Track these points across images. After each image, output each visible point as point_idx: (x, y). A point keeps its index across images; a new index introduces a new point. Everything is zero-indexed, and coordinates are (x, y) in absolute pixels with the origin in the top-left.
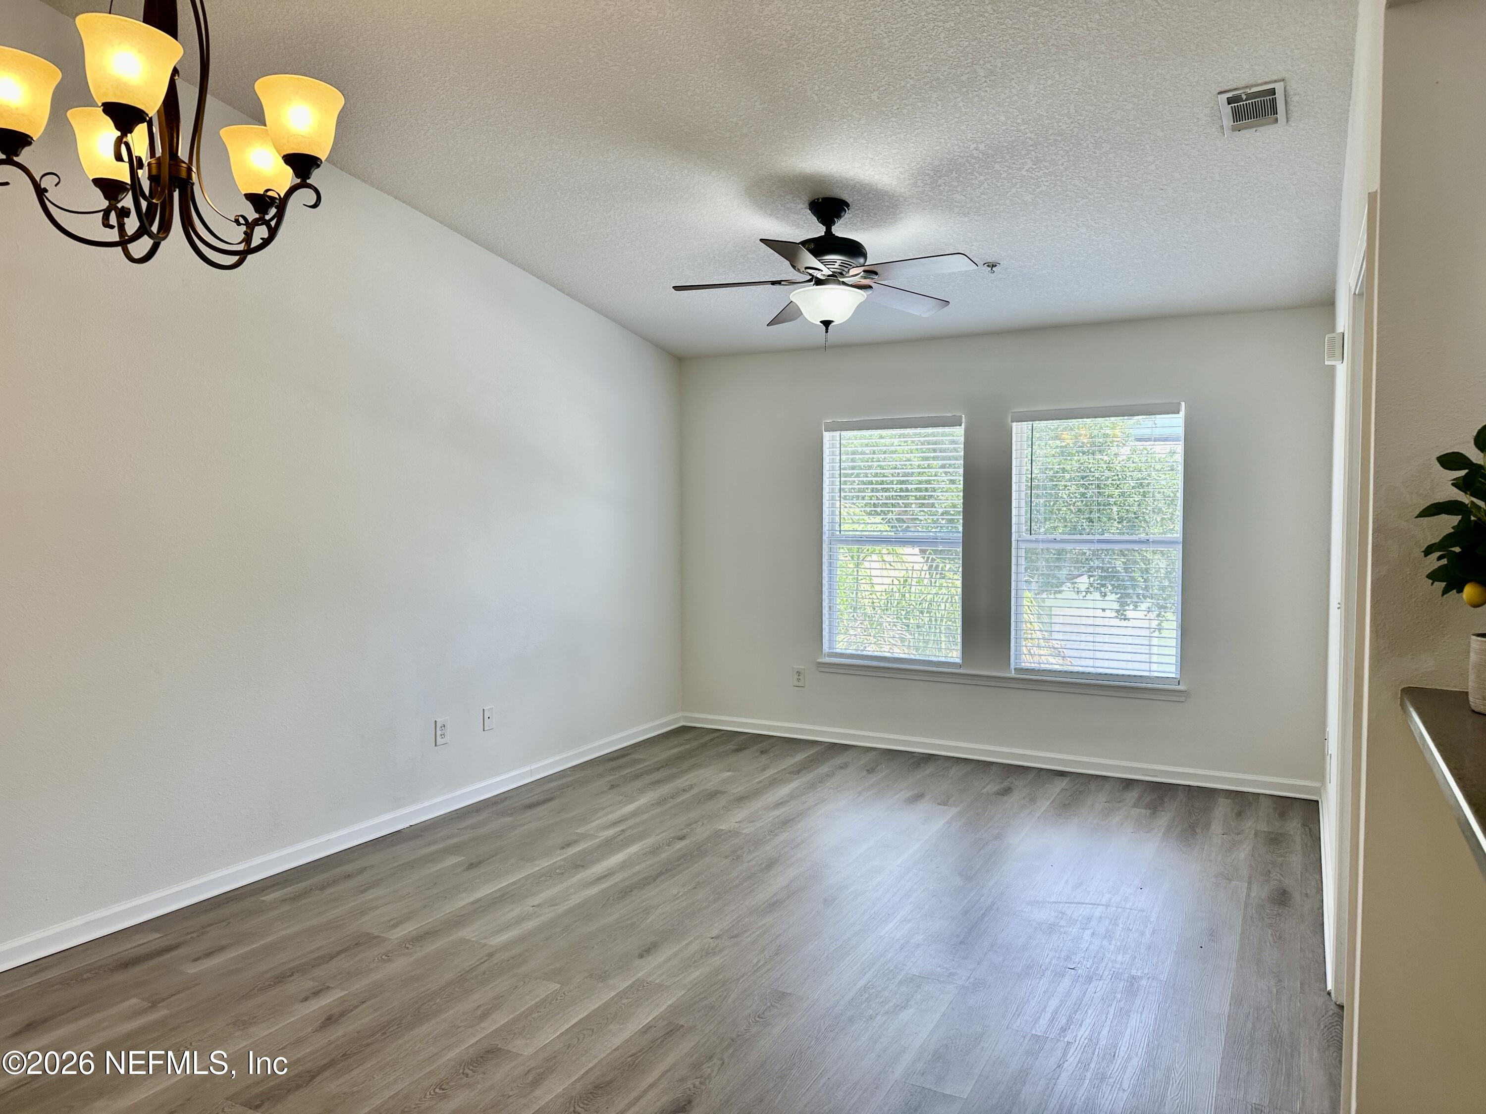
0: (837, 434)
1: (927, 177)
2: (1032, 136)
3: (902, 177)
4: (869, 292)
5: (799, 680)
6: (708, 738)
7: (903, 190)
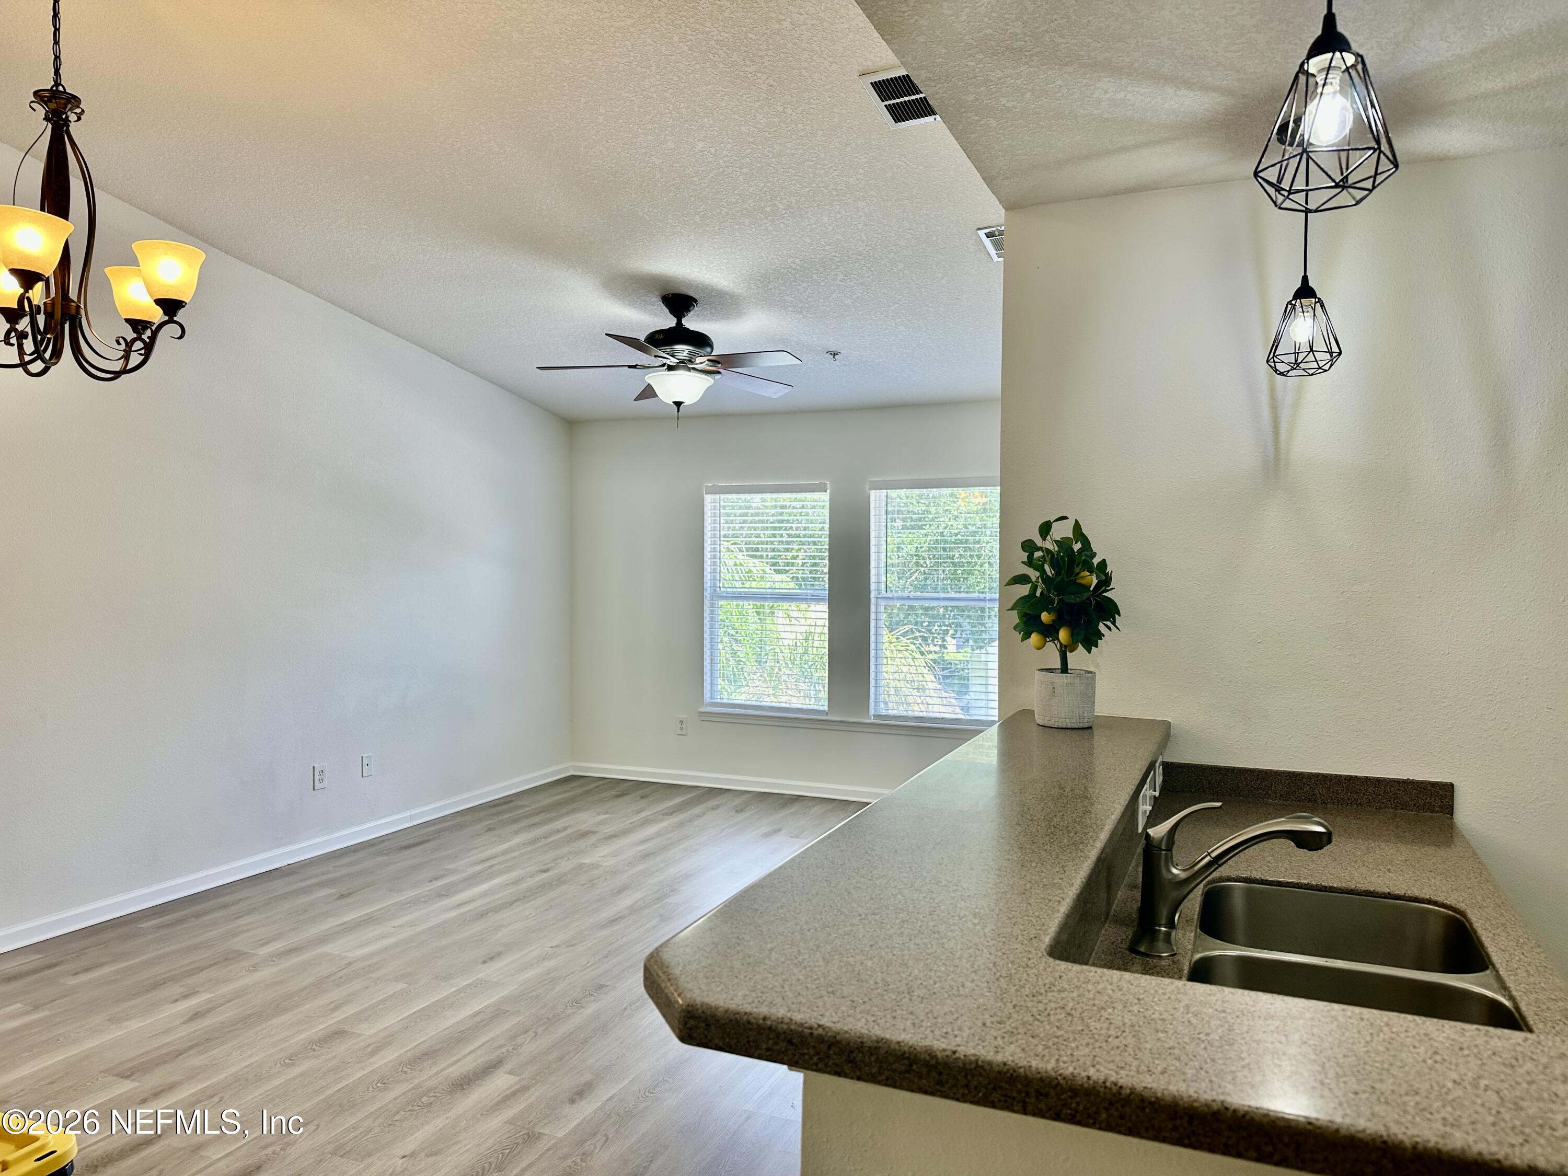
0: (717, 496)
1: (758, 282)
2: (837, 254)
3: (737, 281)
4: (718, 377)
5: (682, 729)
6: (593, 785)
7: (740, 291)
